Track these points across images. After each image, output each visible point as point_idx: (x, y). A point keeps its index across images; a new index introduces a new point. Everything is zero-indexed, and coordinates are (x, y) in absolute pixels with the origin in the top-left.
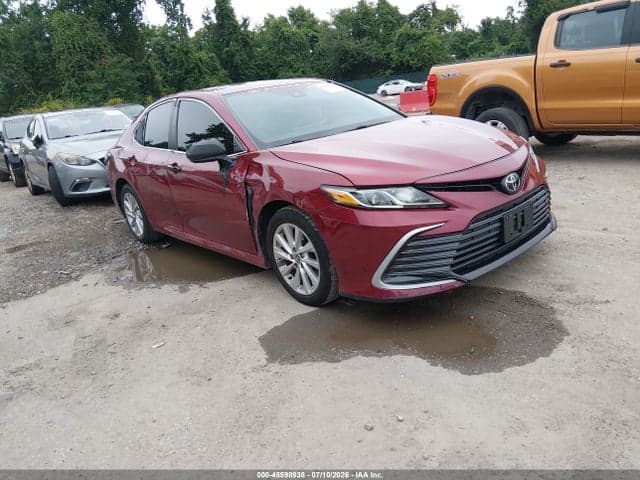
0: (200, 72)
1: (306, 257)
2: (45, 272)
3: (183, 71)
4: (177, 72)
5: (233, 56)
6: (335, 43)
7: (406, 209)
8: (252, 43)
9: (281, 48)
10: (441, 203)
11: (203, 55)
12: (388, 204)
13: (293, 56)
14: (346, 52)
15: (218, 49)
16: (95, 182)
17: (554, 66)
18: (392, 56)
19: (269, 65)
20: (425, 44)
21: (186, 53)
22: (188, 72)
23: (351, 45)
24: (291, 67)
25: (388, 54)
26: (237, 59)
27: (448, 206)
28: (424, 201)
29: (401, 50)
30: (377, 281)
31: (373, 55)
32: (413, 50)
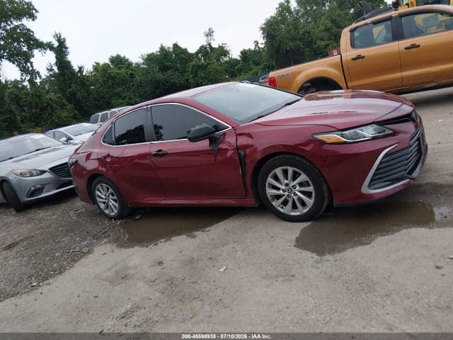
0: (51, 107)
1: (298, 188)
2: (57, 254)
3: (38, 110)
4: (34, 111)
5: (75, 94)
6: (150, 77)
7: (373, 138)
8: (88, 83)
9: (111, 84)
10: (391, 132)
11: (52, 96)
12: (360, 138)
13: (120, 89)
14: (158, 82)
15: (62, 90)
16: (47, 187)
17: (353, 59)
18: (190, 81)
19: (103, 97)
20: (211, 70)
21: (39, 97)
22: (42, 110)
23: (160, 76)
24: (120, 96)
25: (187, 80)
26: (79, 95)
27: (395, 133)
28: (381, 132)
29: (195, 76)
30: (365, 189)
31: (177, 81)
32: (203, 75)
